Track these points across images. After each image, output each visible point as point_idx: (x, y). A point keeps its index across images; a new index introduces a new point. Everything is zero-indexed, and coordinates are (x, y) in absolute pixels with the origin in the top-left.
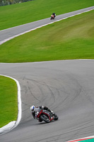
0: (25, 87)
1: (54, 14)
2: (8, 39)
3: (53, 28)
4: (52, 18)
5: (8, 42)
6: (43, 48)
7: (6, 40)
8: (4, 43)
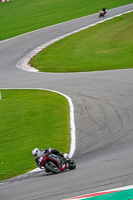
0: (80, 106)
1: (104, 10)
2: (57, 40)
3: (122, 22)
4: (102, 15)
5: (56, 43)
6: (106, 52)
7: (53, 41)
8: (51, 45)
